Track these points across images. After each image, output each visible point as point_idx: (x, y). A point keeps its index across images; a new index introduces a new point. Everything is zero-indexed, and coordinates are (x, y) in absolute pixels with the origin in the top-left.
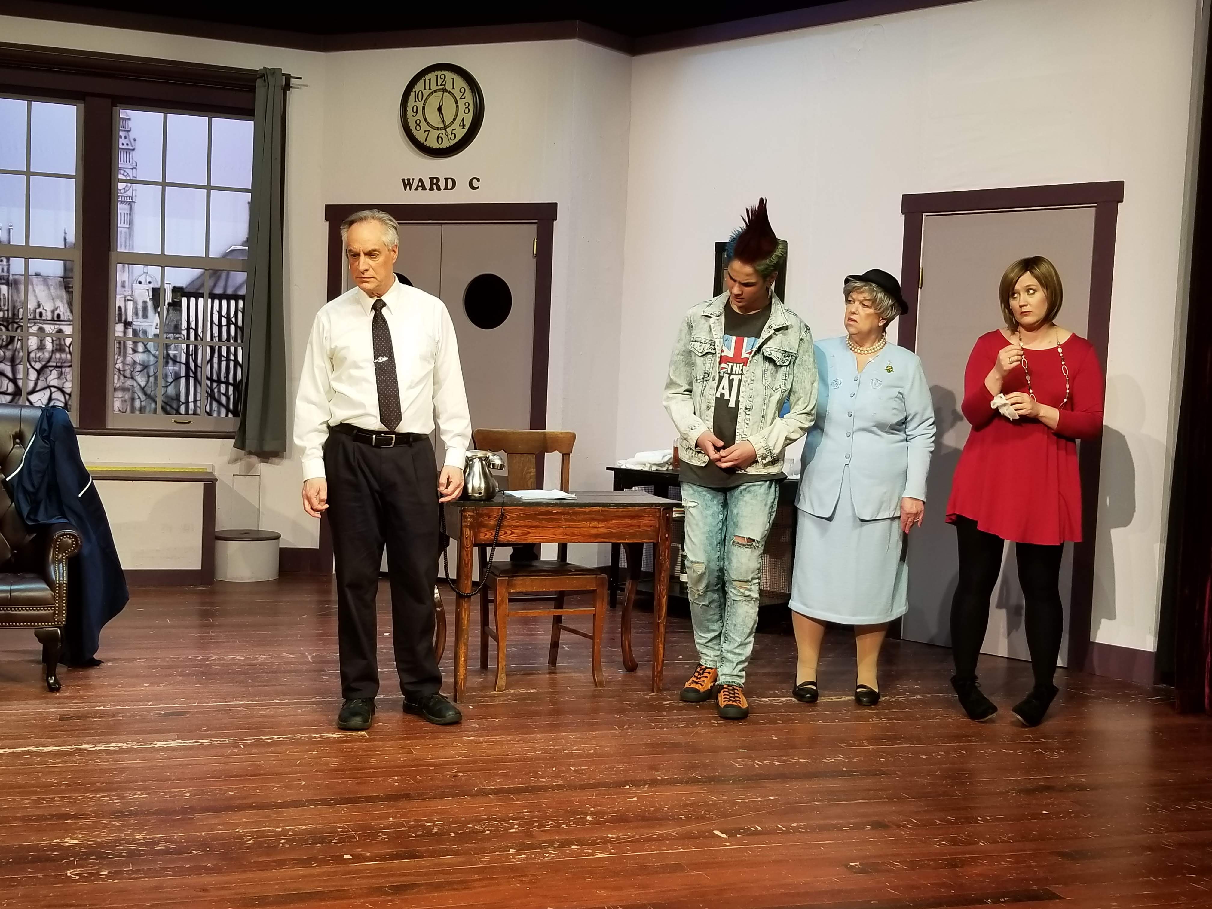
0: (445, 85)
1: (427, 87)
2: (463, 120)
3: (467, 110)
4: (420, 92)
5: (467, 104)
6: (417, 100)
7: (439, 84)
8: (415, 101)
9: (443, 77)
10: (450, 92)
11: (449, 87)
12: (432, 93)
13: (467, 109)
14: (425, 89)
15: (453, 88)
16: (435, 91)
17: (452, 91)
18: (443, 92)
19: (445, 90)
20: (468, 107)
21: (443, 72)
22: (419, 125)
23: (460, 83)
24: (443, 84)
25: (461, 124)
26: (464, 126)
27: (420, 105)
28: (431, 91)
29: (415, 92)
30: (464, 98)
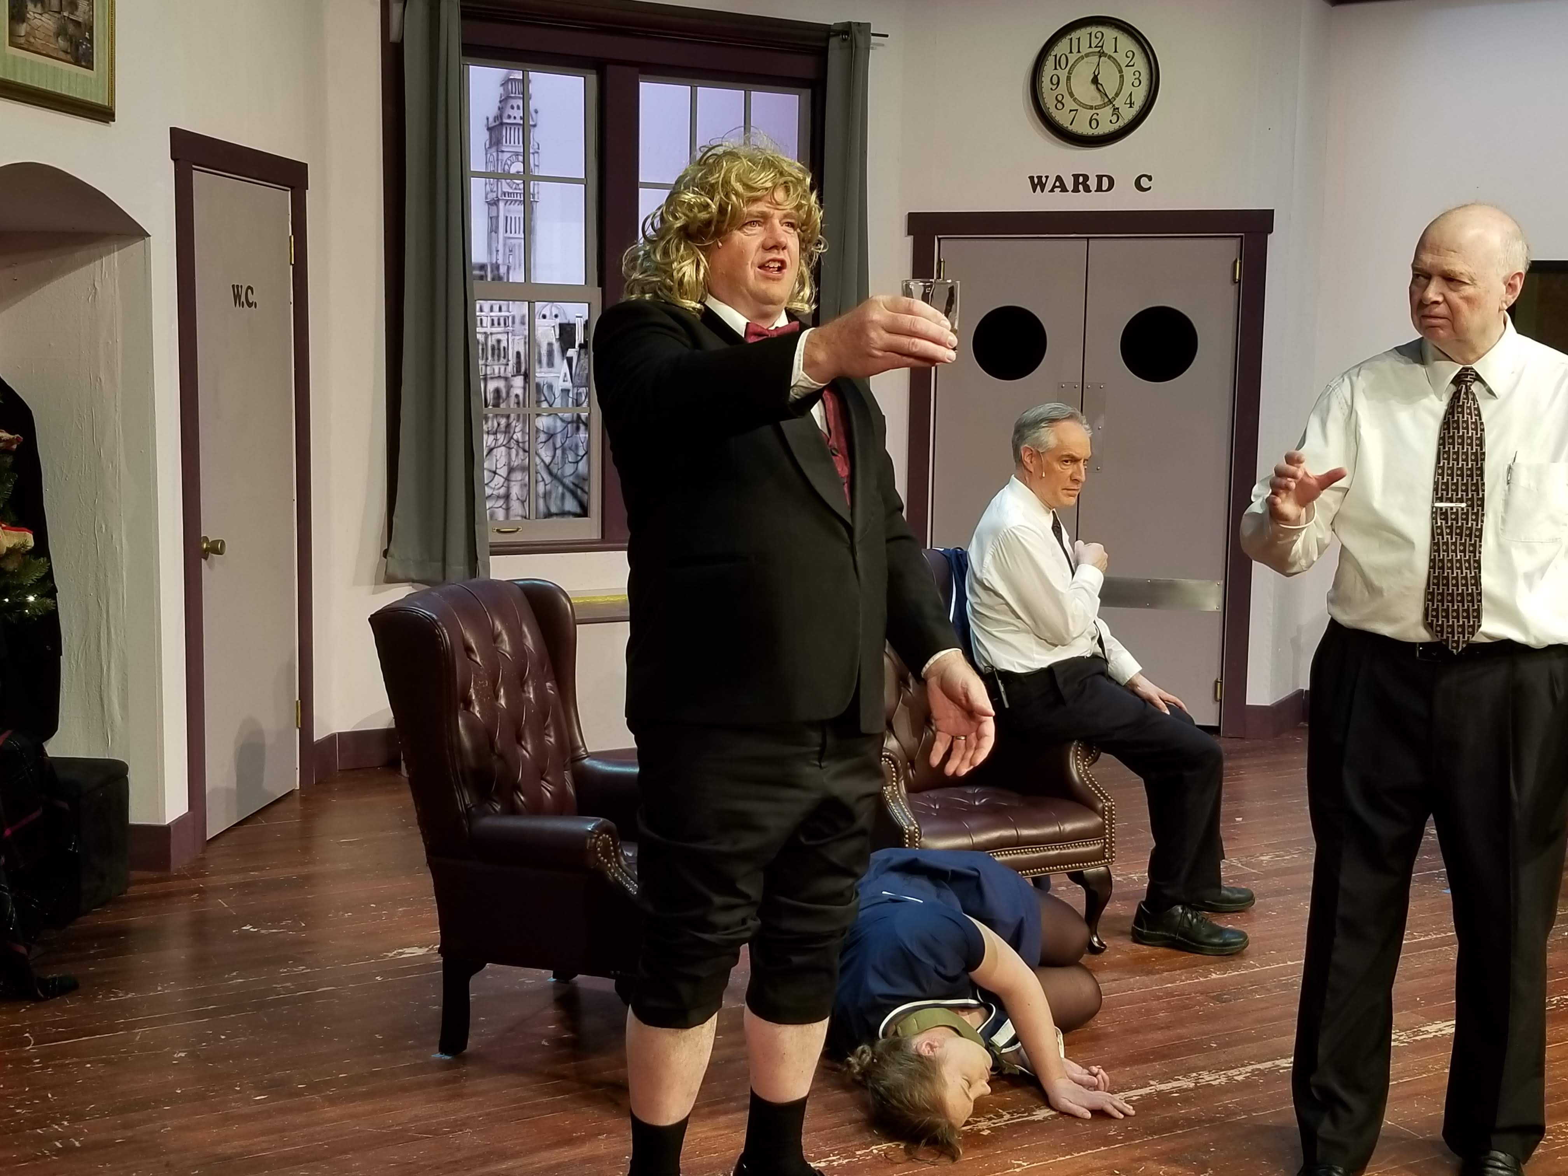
0: (1102, 47)
1: (1075, 50)
2: (1131, 94)
3: (1137, 83)
4: (1064, 56)
5: (1137, 74)
6: (1058, 67)
7: (1093, 46)
8: (1056, 69)
9: (1099, 35)
10: (1110, 57)
11: (1109, 49)
12: (1082, 58)
13: (1137, 81)
14: (1071, 52)
15: (1116, 51)
16: (1087, 55)
17: (1114, 55)
18: (1100, 57)
19: (1101, 54)
20: (1138, 78)
21: (1100, 29)
22: (1058, 101)
23: (1126, 44)
24: (1100, 44)
25: (1128, 102)
26: (1131, 105)
27: (1063, 74)
28: (1080, 55)
29: (1056, 56)
30: (1133, 66)
